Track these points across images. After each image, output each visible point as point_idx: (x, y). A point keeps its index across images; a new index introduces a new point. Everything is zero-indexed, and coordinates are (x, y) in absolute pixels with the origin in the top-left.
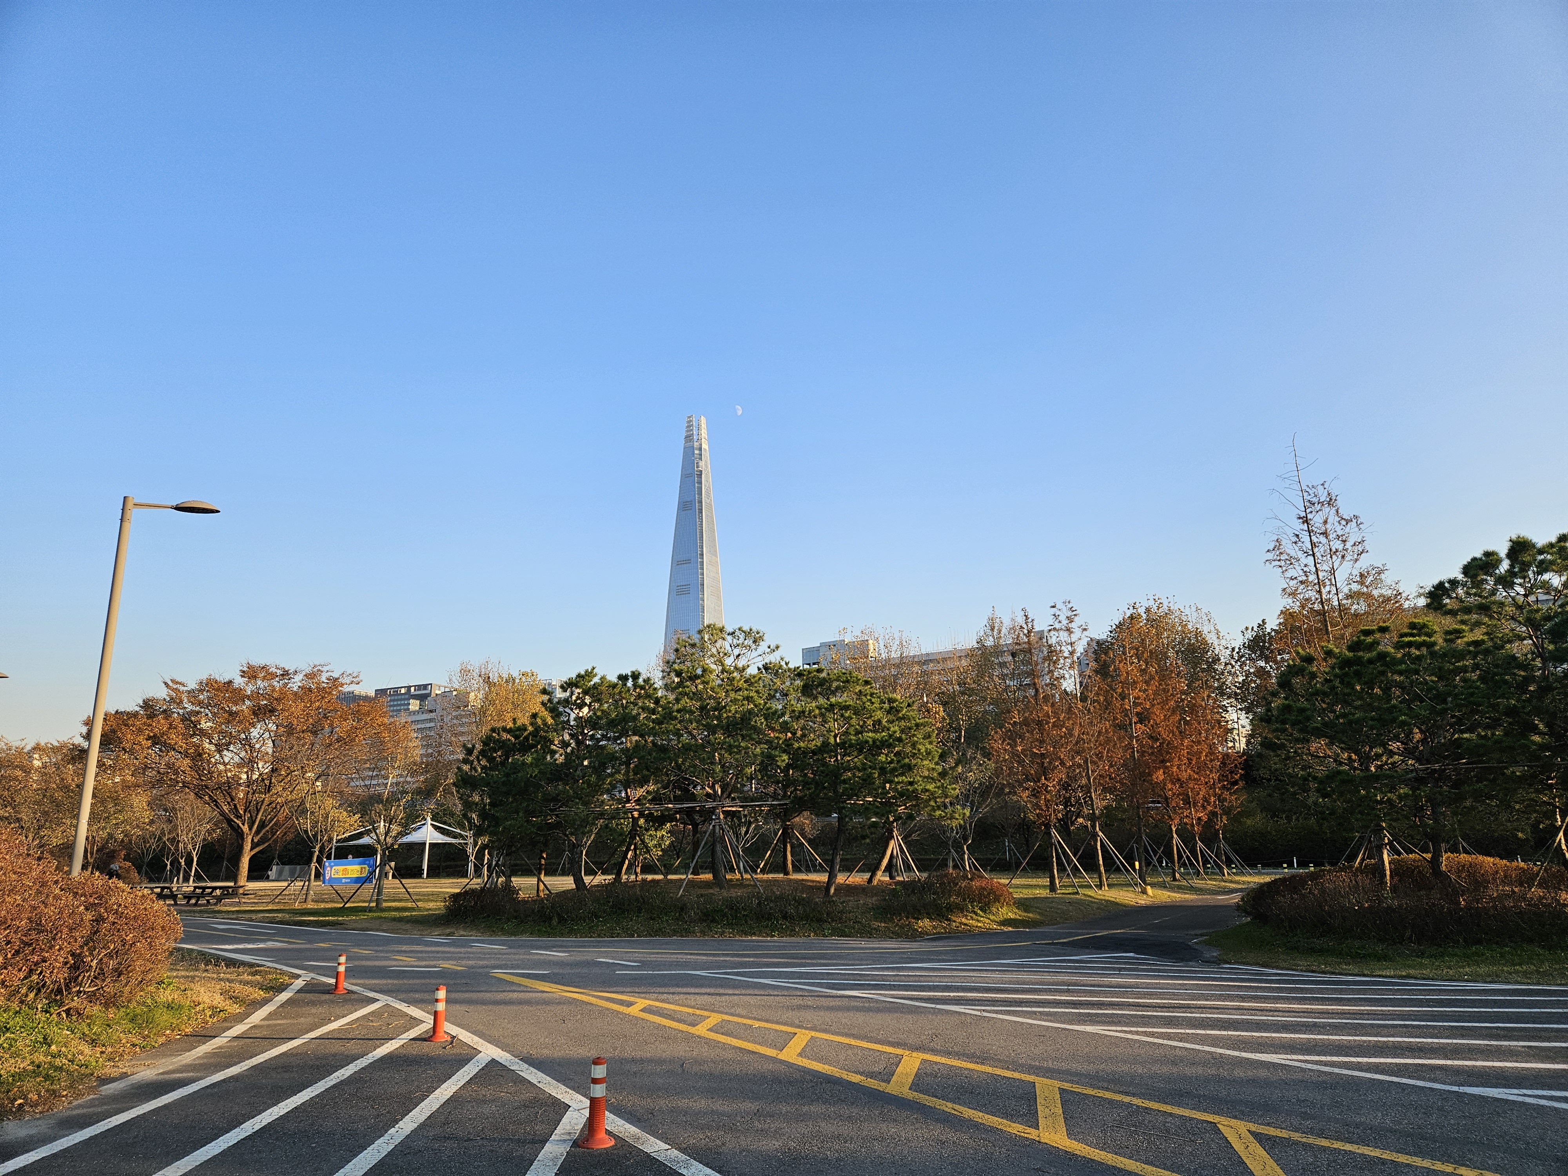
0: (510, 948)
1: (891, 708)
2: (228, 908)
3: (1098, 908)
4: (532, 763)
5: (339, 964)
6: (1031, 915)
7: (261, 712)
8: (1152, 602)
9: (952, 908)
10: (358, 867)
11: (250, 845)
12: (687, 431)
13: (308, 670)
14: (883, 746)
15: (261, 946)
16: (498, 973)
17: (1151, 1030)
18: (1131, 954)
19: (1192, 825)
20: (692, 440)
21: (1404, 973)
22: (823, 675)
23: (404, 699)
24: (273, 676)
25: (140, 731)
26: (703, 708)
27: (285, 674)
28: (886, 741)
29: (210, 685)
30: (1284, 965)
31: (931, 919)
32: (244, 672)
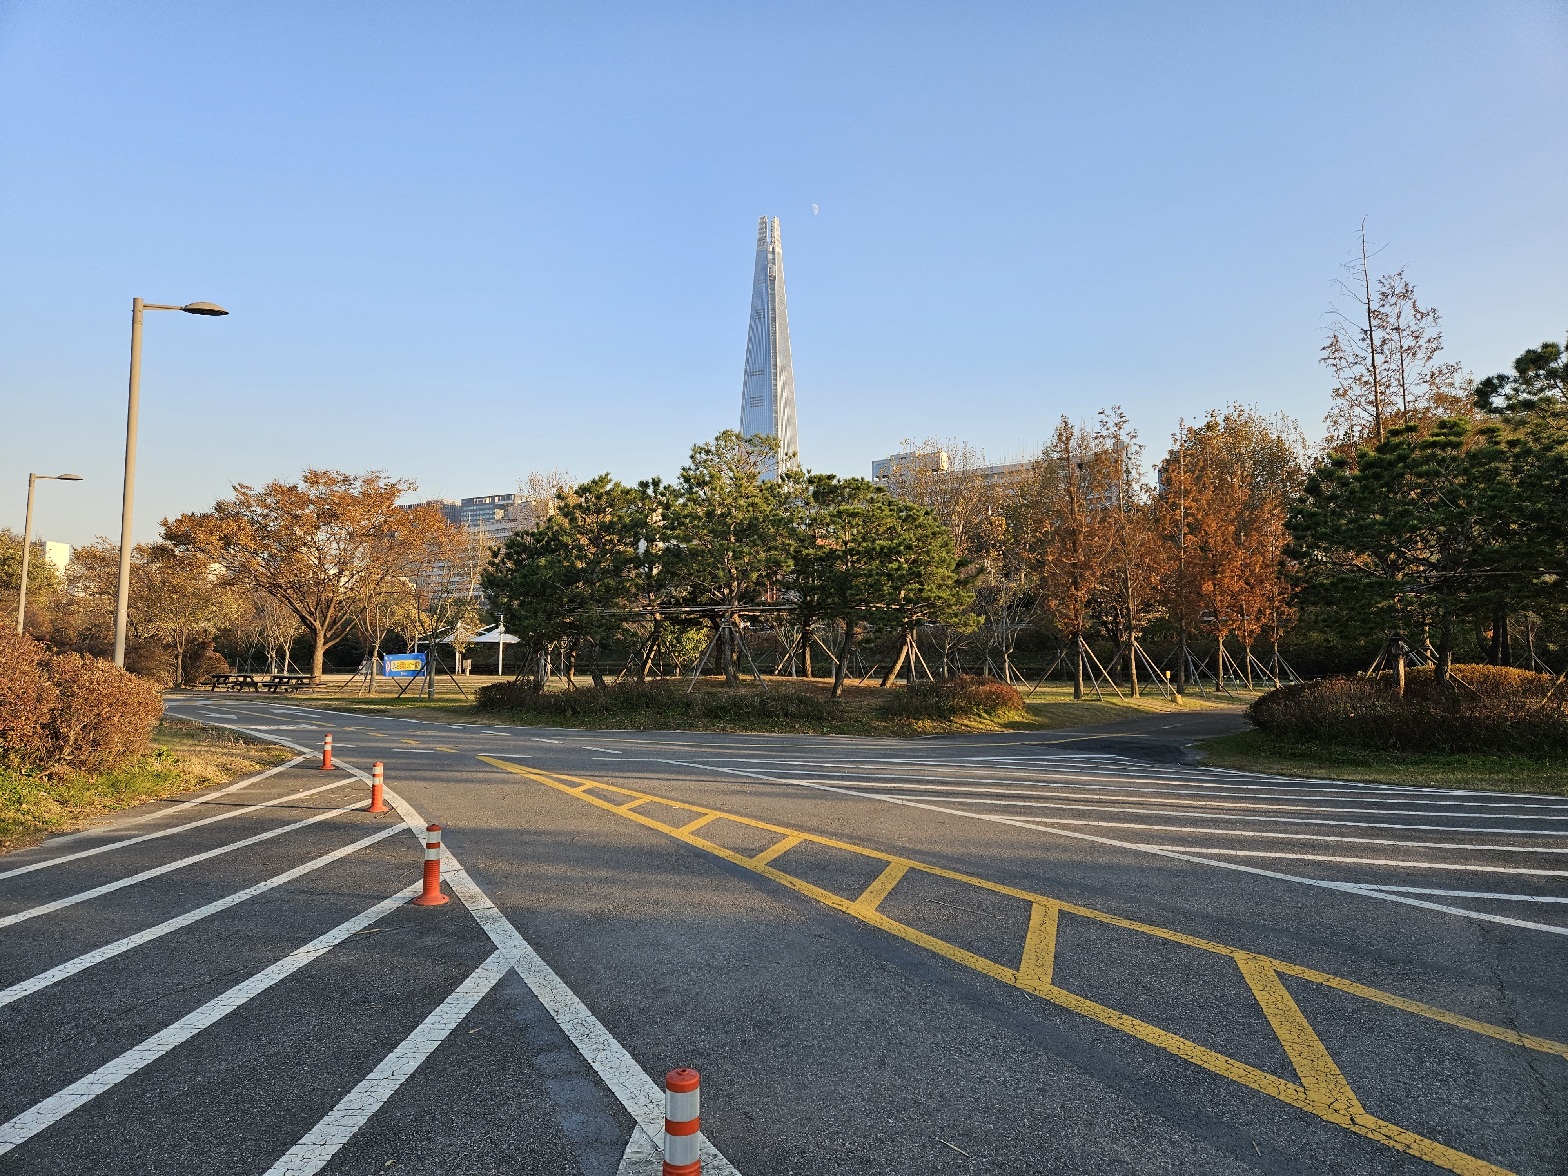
0: (515, 735)
1: (909, 516)
2: (299, 696)
3: (1116, 715)
4: (545, 566)
5: (325, 743)
6: (1039, 719)
7: (328, 516)
8: (1232, 410)
9: (953, 711)
10: (412, 662)
11: (322, 640)
12: (760, 234)
13: (368, 476)
14: (891, 553)
15: (294, 727)
16: (483, 757)
17: (1051, 820)
18: (1112, 756)
19: (1244, 637)
20: (765, 243)
21: (1371, 778)
22: (835, 482)
23: (489, 509)
24: (336, 482)
25: (211, 532)
26: (710, 514)
27: (346, 480)
28: (894, 548)
29: (275, 489)
30: (1259, 768)
31: (932, 720)
32: (306, 477)
